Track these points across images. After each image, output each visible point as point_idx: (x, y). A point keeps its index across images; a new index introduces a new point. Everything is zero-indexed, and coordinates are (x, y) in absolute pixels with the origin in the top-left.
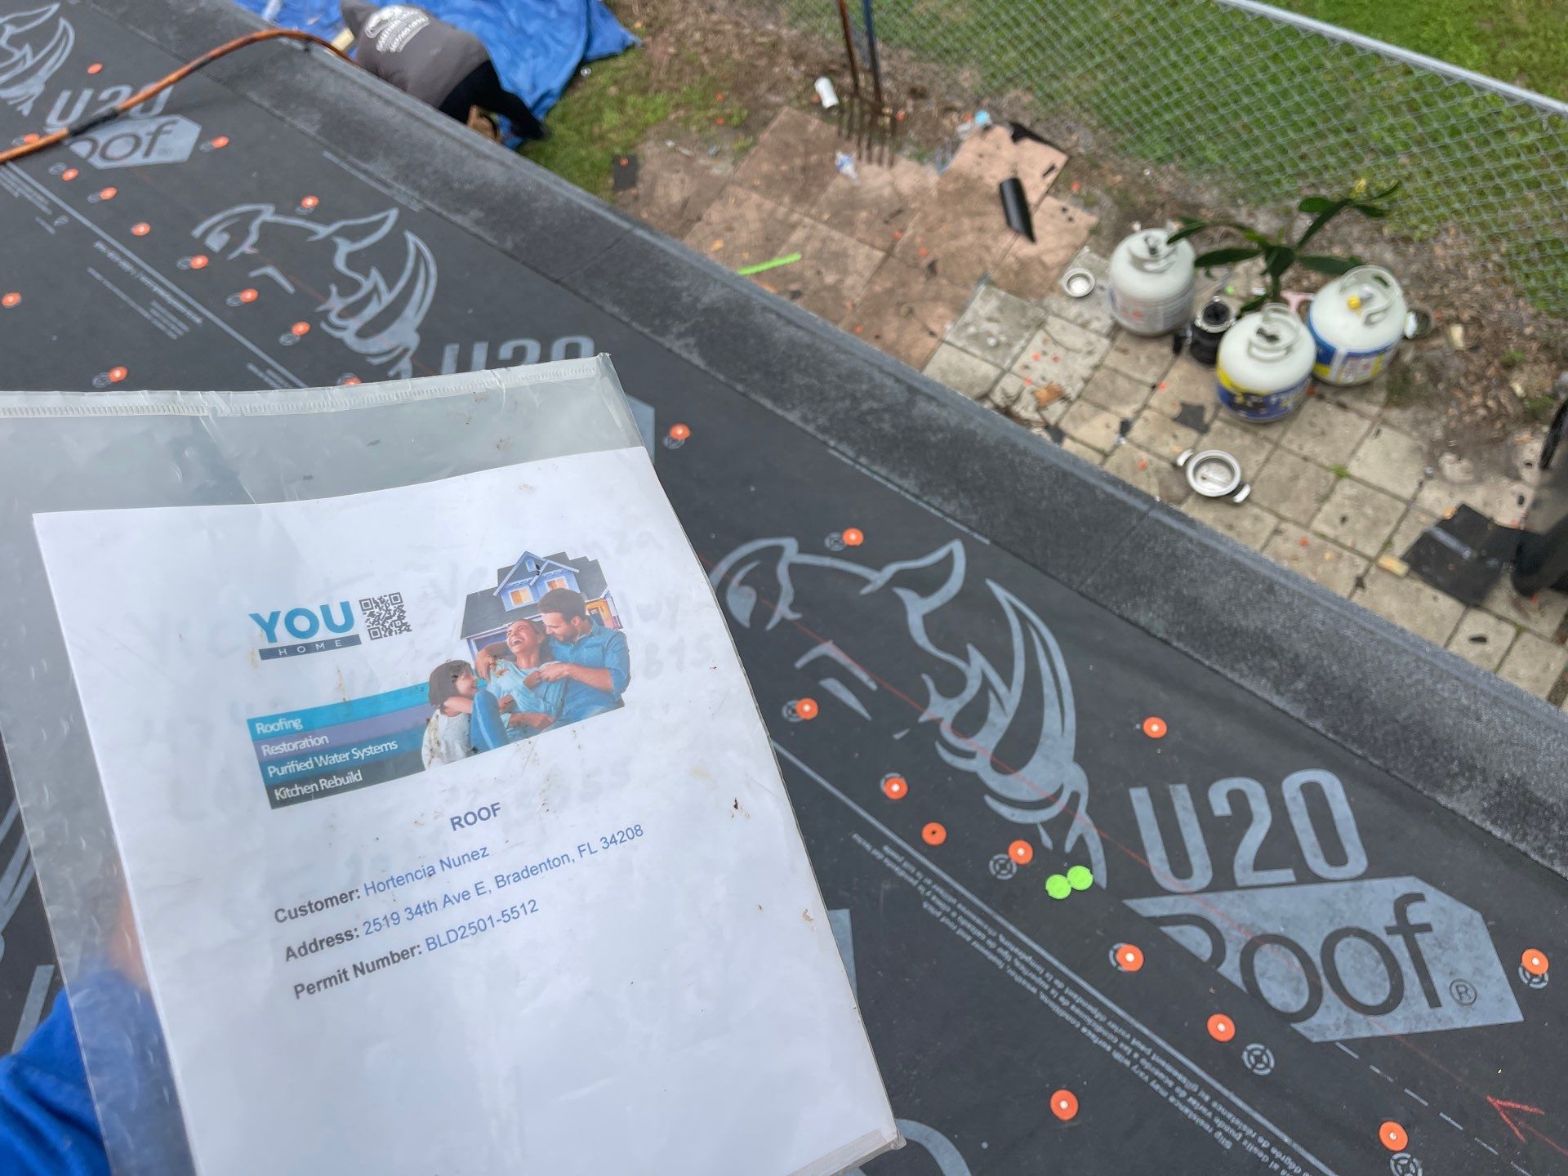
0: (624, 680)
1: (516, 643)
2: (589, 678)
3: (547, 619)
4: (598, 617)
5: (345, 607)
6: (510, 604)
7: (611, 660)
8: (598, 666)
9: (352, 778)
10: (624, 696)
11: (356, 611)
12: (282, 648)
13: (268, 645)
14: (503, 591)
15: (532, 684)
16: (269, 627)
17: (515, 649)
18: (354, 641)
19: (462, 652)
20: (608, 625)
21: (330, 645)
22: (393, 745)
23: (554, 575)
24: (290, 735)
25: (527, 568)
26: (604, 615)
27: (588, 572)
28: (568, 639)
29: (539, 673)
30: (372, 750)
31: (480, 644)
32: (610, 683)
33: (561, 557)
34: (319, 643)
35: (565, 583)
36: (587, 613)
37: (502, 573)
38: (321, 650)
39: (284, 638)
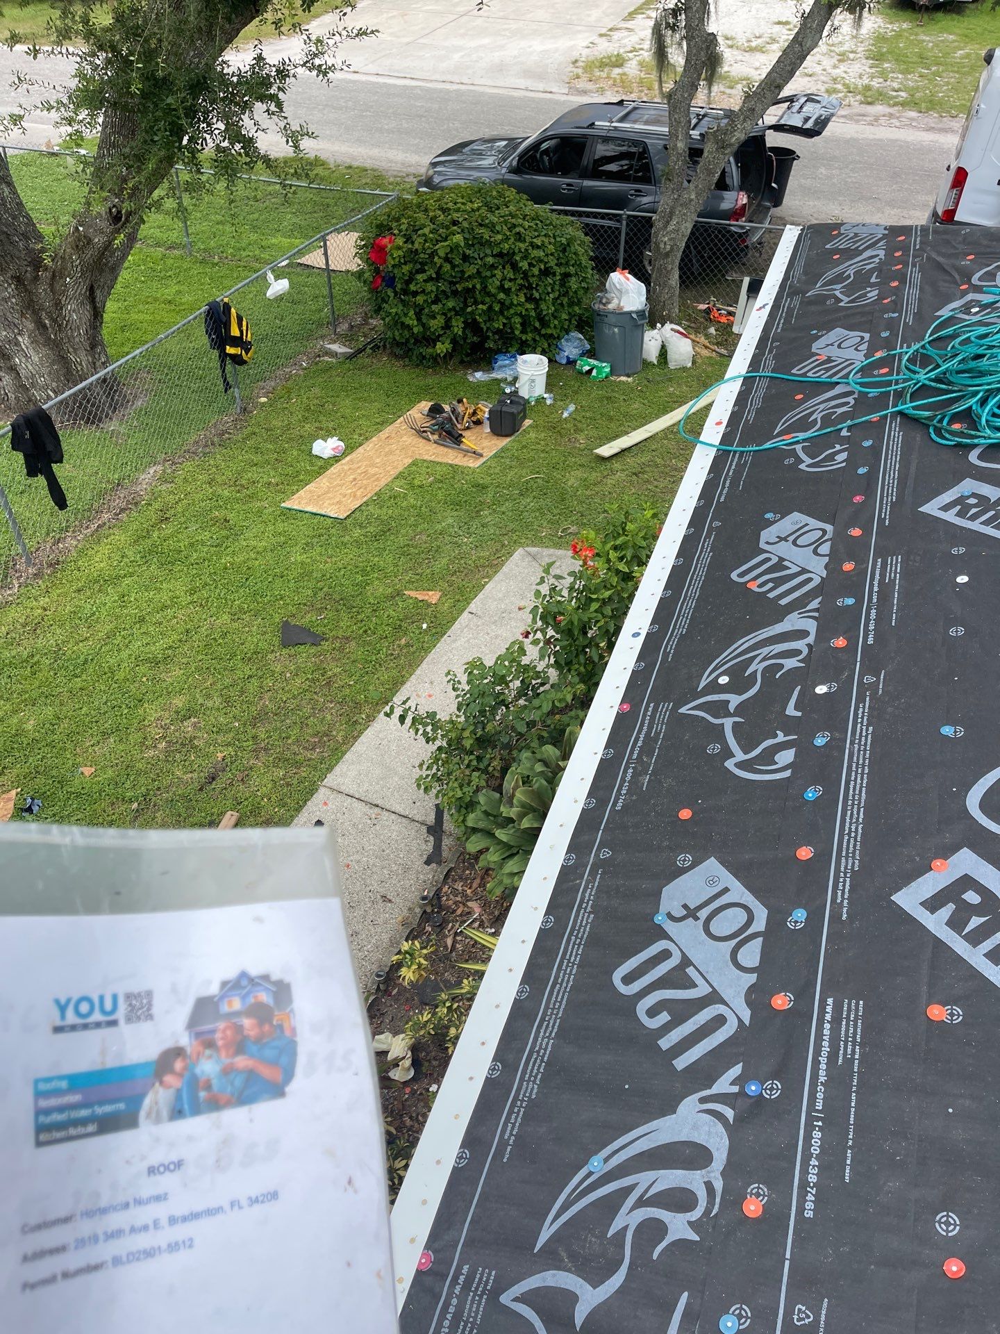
0: (289, 1075)
1: (222, 1039)
2: (266, 1072)
3: (247, 1022)
4: (281, 1027)
5: (115, 998)
6: (225, 1008)
7: (284, 1060)
8: (274, 1063)
9: (91, 1128)
10: (287, 1089)
11: (121, 1001)
12: (68, 1026)
13: (59, 1023)
14: (222, 997)
15: (227, 1071)
16: (63, 1009)
17: (220, 1043)
18: (114, 1023)
19: (185, 1040)
20: (288, 1033)
21: (98, 1025)
22: (122, 1106)
23: (258, 991)
24: (57, 1093)
25: (241, 983)
26: (286, 1026)
27: (282, 991)
28: (258, 1040)
29: (232, 1064)
30: (108, 1108)
31: (198, 1035)
32: (280, 1078)
33: (266, 978)
34: (91, 1024)
35: (265, 997)
36: (275, 1023)
37: (224, 984)
38: (92, 1028)
39: (71, 1018)
